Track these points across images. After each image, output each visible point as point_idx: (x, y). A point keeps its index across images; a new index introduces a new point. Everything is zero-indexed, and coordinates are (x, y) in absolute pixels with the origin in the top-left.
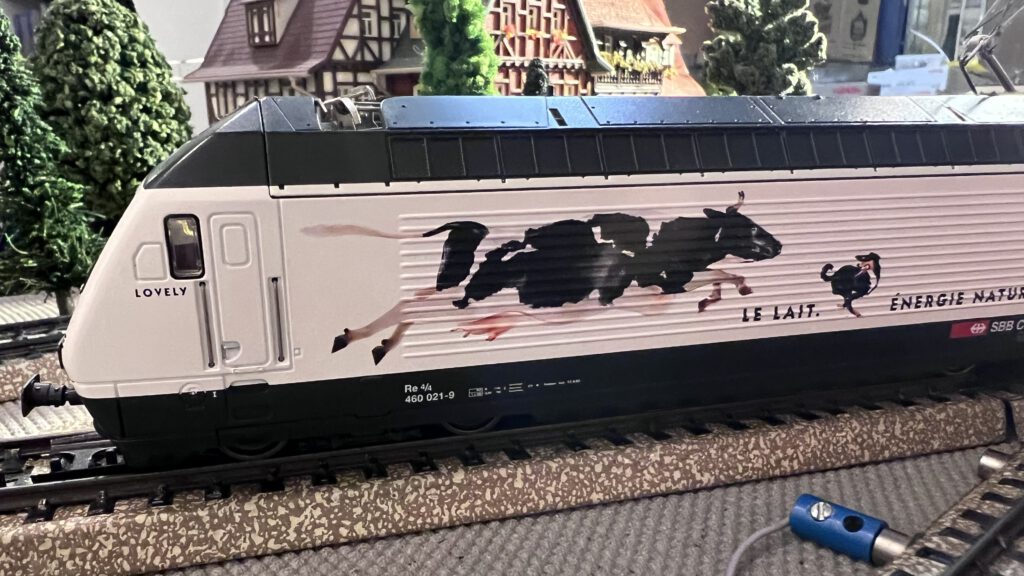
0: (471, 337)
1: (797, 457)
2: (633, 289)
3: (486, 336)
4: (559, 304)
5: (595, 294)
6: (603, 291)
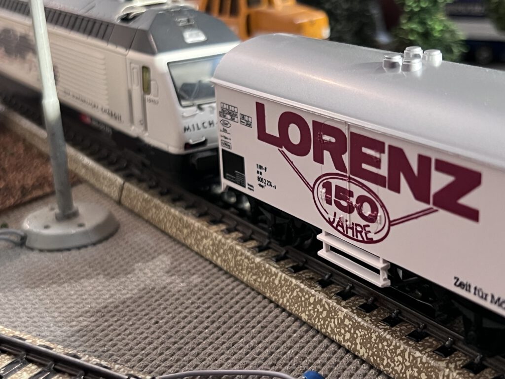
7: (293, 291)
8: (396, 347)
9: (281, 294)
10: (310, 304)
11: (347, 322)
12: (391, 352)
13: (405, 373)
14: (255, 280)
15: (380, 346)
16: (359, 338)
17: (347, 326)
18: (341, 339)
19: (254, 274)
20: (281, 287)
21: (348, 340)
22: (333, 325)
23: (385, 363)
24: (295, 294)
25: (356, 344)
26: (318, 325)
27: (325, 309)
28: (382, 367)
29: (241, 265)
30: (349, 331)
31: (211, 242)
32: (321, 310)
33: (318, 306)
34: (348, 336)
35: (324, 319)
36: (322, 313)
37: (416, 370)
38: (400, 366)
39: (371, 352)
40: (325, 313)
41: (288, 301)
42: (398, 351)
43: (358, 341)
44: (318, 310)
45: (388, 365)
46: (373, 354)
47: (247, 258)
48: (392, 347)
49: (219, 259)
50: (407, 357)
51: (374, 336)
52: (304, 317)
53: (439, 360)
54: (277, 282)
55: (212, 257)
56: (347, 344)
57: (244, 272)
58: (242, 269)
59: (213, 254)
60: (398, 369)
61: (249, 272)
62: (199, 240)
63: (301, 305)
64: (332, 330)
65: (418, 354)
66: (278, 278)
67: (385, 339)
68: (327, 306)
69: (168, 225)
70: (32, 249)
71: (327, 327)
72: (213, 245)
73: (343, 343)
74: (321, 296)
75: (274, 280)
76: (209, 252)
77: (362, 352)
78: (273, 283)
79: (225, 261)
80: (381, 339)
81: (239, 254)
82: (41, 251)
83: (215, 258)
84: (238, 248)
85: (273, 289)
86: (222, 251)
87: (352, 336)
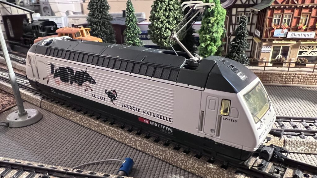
0: (56, 84)
1: (163, 156)
2: (74, 83)
3: (57, 84)
4: (65, 82)
5: (69, 82)
6: (71, 82)
7: (112, 132)
8: (151, 145)
9: (108, 133)
10: (119, 135)
11: (133, 139)
12: (150, 147)
13: (155, 153)
14: (98, 129)
15: (145, 146)
16: (138, 144)
17: (133, 141)
18: (131, 145)
19: (97, 127)
20: (107, 131)
21: (134, 145)
22: (128, 141)
23: (148, 151)
24: (113, 132)
25: (137, 146)
26: (123, 141)
27: (124, 136)
28: (146, 152)
29: (91, 125)
30: (134, 142)
31: (79, 118)
32: (123, 136)
33: (122, 135)
34: (133, 144)
35: (125, 139)
36: (123, 137)
37: (158, 152)
38: (153, 151)
39: (142, 148)
40: (124, 138)
41: (110, 135)
42: (152, 147)
43: (137, 145)
44: (122, 137)
45: (149, 151)
46: (143, 148)
47: (93, 122)
48: (149, 146)
49: (83, 123)
50: (155, 148)
51: (143, 143)
52: (117, 139)
53: (166, 148)
54: (106, 129)
55: (80, 123)
56: (134, 146)
57: (93, 127)
58: (92, 126)
59: (80, 122)
60: (152, 152)
61: (95, 127)
62: (74, 118)
63: (116, 135)
64: (128, 142)
65: (158, 147)
66: (106, 127)
67: (147, 143)
68: (125, 135)
69: (61, 113)
70: (12, 128)
71: (126, 141)
72: (80, 119)
73: (132, 146)
74: (123, 132)
75: (104, 128)
76: (78, 121)
77: (139, 148)
78: (105, 129)
79: (85, 124)
80: (145, 143)
81: (90, 121)
82: (15, 128)
83: (81, 123)
84: (90, 119)
85: (105, 131)
86: (83, 121)
87: (135, 144)
